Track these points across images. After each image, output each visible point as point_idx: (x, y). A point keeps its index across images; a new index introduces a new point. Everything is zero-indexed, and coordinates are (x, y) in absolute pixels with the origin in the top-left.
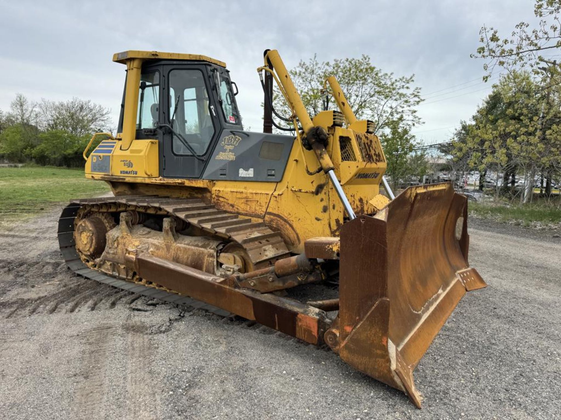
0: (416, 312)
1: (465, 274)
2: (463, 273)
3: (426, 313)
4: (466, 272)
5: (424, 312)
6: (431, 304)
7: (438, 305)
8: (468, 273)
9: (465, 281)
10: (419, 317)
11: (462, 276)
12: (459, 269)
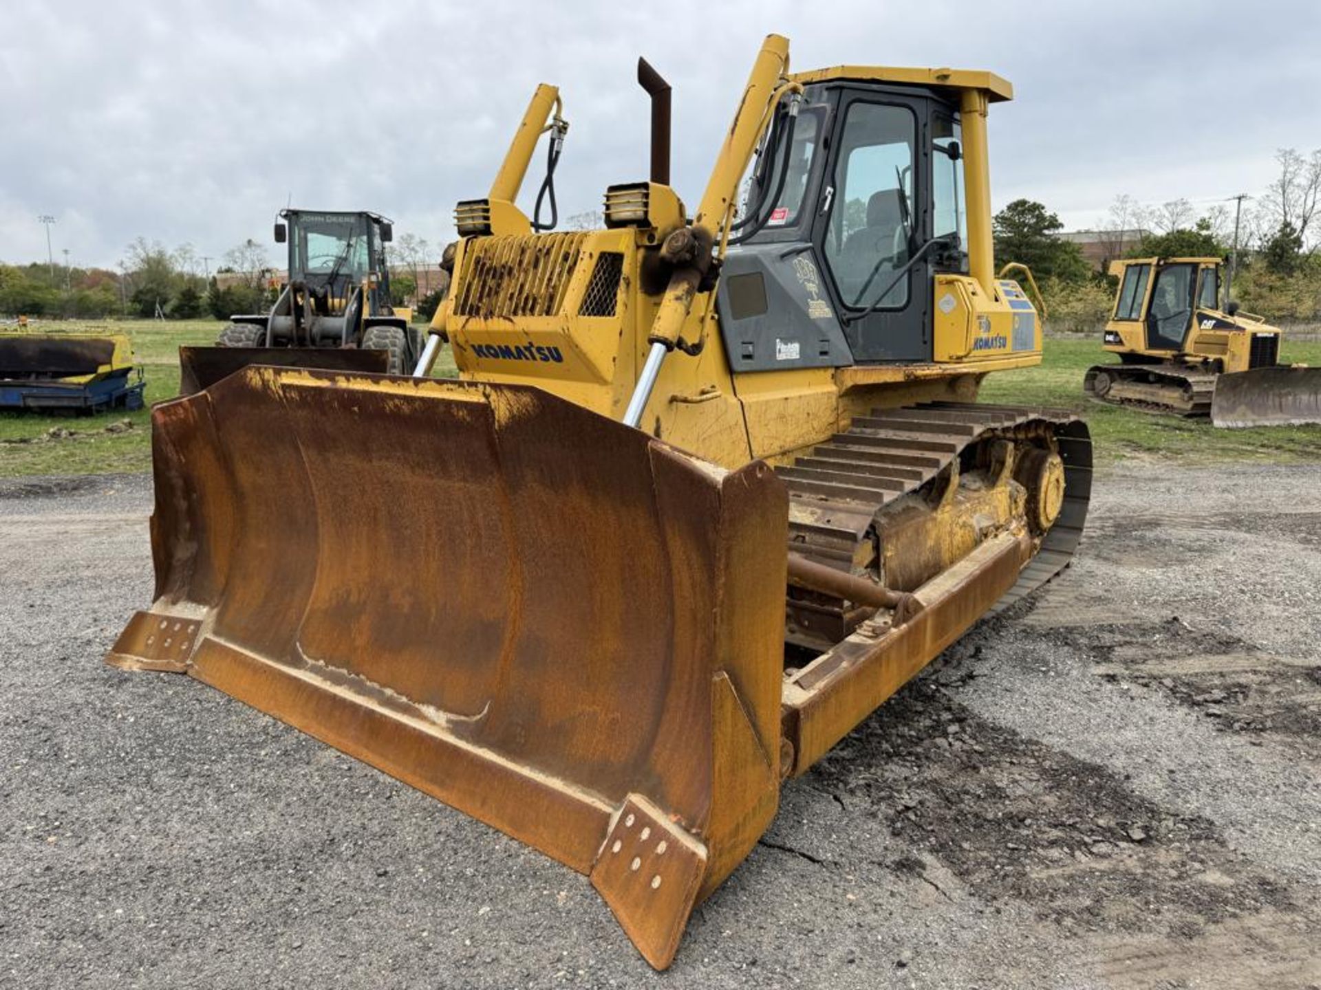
0: (300, 650)
1: (645, 834)
2: (643, 821)
3: (320, 679)
4: (659, 834)
5: (315, 670)
6: (361, 689)
7: (373, 711)
8: (662, 847)
9: (617, 847)
10: (297, 662)
11: (630, 821)
12: (656, 797)
